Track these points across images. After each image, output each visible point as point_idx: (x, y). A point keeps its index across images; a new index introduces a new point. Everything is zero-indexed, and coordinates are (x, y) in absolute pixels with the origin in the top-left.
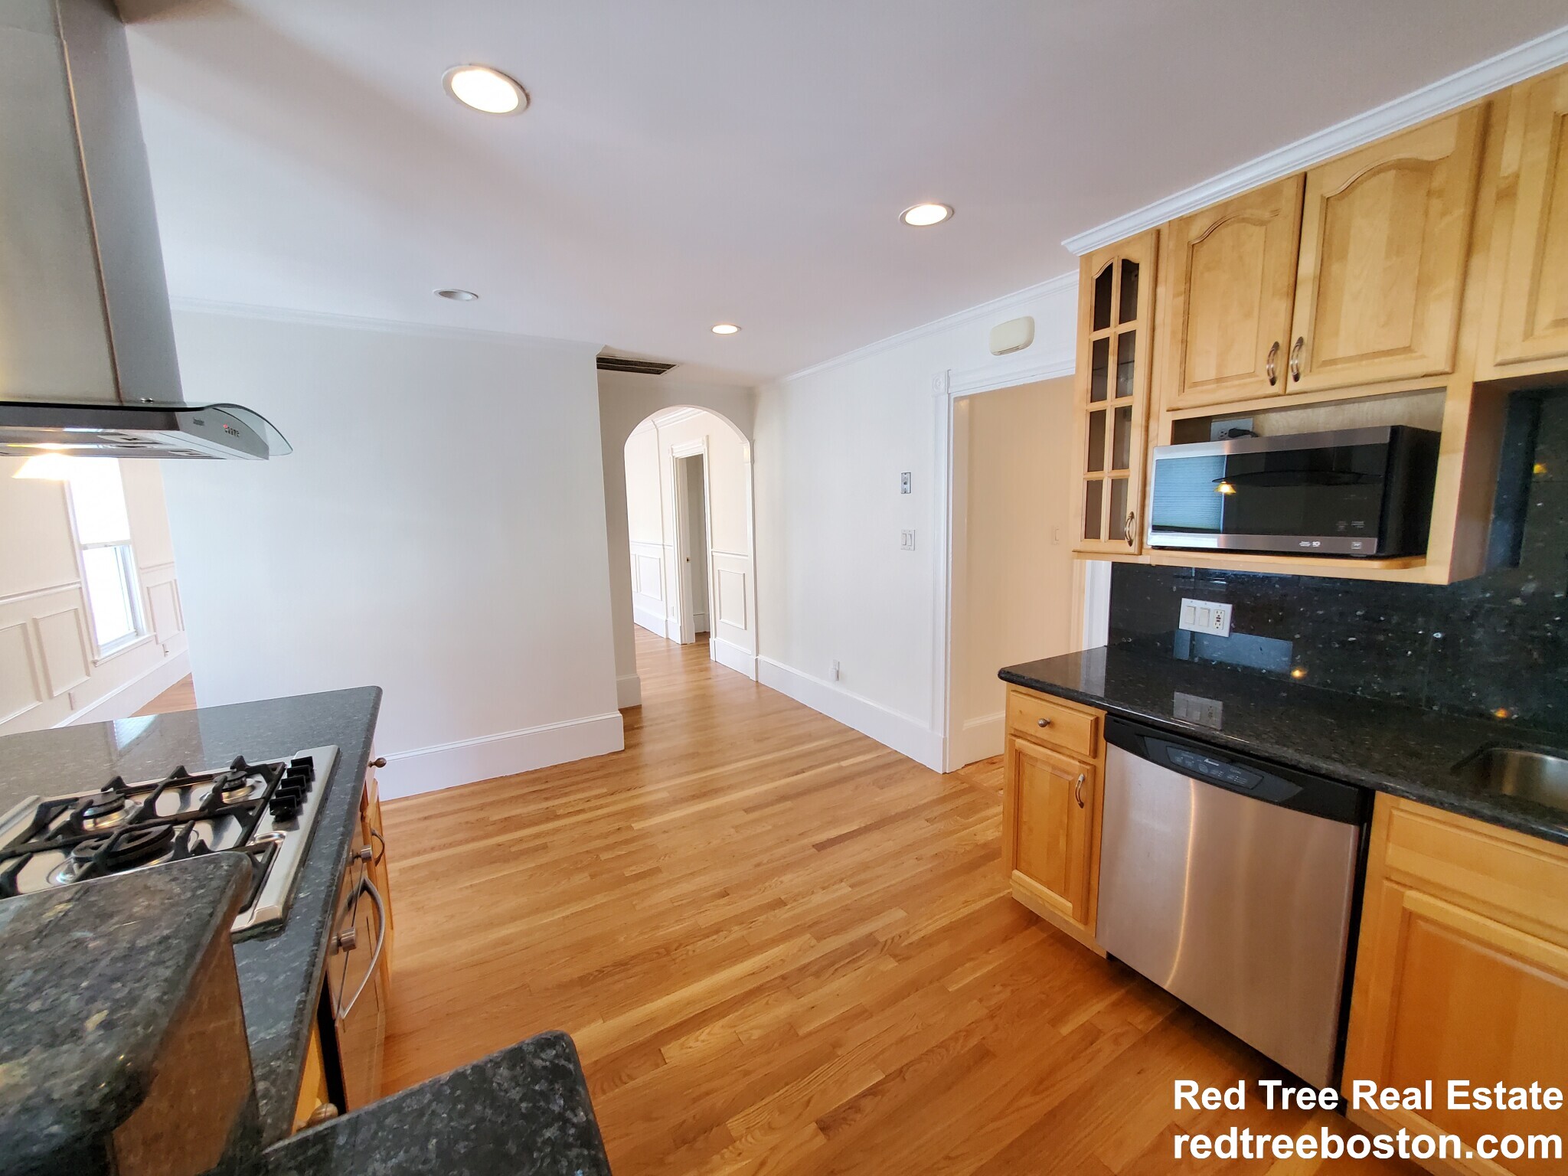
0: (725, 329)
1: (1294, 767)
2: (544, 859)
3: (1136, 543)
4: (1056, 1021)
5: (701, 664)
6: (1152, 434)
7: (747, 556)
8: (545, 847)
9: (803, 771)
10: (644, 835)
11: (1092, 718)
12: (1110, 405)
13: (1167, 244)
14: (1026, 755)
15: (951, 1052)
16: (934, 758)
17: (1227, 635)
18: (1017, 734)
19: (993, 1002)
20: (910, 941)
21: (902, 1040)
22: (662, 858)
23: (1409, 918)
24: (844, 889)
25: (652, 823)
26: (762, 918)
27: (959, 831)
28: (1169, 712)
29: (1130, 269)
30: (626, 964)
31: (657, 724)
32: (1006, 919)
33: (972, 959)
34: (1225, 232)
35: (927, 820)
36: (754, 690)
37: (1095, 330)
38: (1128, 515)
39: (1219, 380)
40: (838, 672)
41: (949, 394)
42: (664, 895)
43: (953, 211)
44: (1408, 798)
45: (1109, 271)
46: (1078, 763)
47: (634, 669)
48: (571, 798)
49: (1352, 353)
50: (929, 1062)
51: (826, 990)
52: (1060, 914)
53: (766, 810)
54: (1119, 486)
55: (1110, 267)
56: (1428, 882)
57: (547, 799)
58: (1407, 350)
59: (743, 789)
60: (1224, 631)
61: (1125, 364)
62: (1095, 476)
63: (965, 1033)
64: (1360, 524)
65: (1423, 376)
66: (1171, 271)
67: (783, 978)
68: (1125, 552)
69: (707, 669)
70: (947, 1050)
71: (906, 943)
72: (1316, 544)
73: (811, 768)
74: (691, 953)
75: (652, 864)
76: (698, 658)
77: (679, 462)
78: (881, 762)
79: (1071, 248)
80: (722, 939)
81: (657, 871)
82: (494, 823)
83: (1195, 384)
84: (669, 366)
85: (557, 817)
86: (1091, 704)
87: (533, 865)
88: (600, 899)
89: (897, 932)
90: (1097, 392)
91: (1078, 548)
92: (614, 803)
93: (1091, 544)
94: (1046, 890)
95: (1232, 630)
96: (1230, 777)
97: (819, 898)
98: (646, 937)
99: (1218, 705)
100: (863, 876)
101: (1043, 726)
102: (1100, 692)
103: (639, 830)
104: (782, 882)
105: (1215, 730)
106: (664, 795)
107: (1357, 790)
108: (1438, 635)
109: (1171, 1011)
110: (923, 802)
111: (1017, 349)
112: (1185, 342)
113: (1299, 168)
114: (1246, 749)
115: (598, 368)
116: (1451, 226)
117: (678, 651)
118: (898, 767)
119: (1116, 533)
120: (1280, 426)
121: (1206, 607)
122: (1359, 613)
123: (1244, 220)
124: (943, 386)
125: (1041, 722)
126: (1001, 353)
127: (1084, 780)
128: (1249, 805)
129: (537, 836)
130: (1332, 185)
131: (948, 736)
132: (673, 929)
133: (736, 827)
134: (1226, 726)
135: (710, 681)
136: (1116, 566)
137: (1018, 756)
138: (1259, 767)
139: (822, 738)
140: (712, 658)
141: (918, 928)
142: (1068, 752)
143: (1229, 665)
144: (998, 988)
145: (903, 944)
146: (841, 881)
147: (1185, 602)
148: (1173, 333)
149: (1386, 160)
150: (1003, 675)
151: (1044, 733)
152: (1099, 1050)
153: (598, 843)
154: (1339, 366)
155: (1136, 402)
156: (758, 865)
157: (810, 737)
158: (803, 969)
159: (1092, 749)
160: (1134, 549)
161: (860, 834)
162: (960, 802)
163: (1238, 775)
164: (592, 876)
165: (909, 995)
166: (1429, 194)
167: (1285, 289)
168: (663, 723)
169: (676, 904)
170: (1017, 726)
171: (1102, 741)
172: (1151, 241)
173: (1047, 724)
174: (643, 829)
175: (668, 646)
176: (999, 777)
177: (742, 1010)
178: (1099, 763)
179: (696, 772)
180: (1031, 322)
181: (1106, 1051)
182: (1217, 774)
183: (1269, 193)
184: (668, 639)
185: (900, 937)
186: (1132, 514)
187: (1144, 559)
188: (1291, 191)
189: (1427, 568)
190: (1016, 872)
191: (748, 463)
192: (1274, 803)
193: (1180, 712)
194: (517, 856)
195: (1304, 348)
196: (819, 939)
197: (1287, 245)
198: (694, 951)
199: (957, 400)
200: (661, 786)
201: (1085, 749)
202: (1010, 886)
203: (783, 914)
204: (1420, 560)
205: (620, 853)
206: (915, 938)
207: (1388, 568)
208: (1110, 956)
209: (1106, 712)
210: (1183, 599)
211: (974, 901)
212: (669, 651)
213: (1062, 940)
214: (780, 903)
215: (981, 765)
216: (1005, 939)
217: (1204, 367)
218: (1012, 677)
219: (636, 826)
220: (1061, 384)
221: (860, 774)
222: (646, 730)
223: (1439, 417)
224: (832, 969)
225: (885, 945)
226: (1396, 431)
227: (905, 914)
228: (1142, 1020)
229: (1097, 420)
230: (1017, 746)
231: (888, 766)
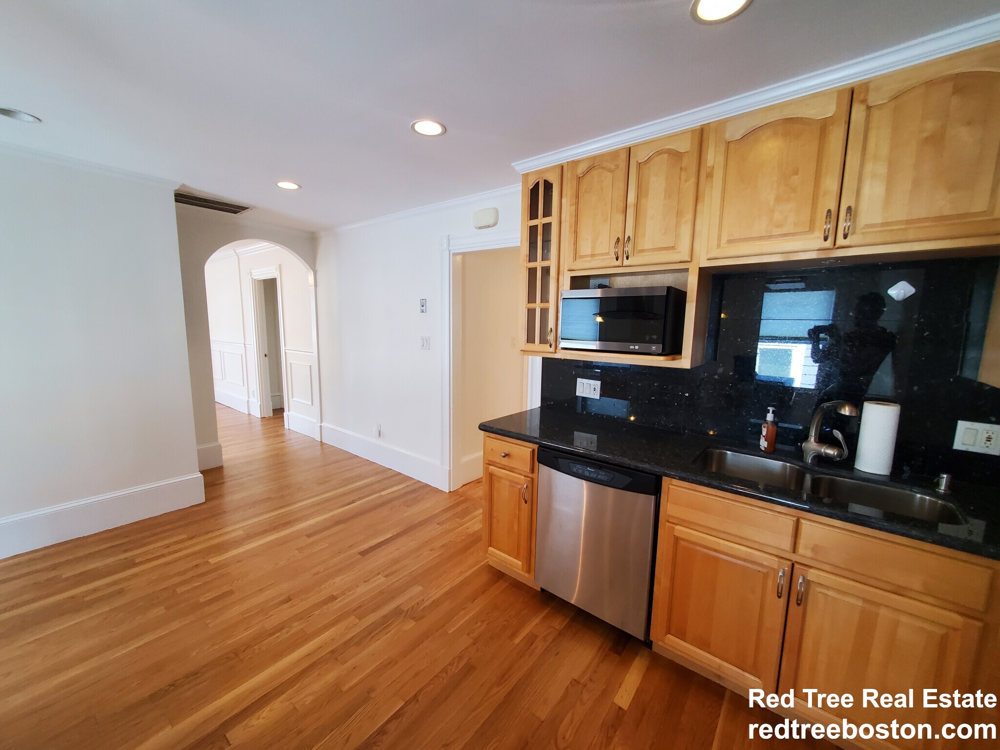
0: (288, 185)
1: (629, 468)
2: (119, 602)
3: (553, 346)
4: (513, 635)
5: (277, 432)
6: (560, 283)
7: (312, 353)
8: (121, 592)
9: (353, 502)
10: (219, 566)
11: (531, 450)
12: (539, 264)
13: (567, 175)
14: (494, 475)
15: (449, 674)
16: (443, 484)
17: (599, 398)
18: (490, 463)
19: (476, 634)
20: (424, 605)
21: (416, 675)
22: (236, 582)
23: (677, 539)
24: (381, 579)
25: (227, 557)
26: (317, 612)
27: (458, 527)
28: (571, 443)
29: (548, 186)
30: (197, 673)
31: (235, 480)
32: (485, 578)
33: (464, 609)
34: (594, 172)
35: (438, 524)
36: (319, 447)
37: (530, 220)
38: (549, 329)
39: (593, 255)
40: (380, 431)
41: (449, 251)
42: (235, 612)
43: (446, 130)
44: (675, 478)
45: (537, 185)
46: (523, 477)
47: (216, 438)
48: (152, 547)
49: (651, 247)
50: (434, 684)
51: (365, 652)
52: (515, 569)
53: (324, 533)
54: (544, 312)
55: (538, 184)
56: (685, 521)
57: (125, 551)
58: (673, 248)
59: (306, 520)
60: (597, 397)
61: (546, 241)
62: (532, 306)
63: (458, 659)
64: (655, 337)
65: (680, 262)
66: (568, 191)
67: (332, 652)
68: (548, 351)
69: (282, 435)
70: (447, 673)
71: (421, 608)
72: (637, 347)
73: (360, 499)
74: (257, 651)
75: (226, 589)
76: (275, 427)
77: (257, 282)
78: (409, 489)
79: (517, 168)
80: (283, 635)
81: (230, 593)
82: (67, 579)
83: (581, 257)
84: (243, 208)
85: (135, 565)
86: (530, 442)
87: (108, 609)
88: (175, 625)
89: (416, 602)
90: (532, 257)
91: (524, 349)
92: (192, 546)
93: (530, 347)
94: (507, 556)
95: (601, 395)
96: (599, 477)
97: (362, 589)
98: (217, 647)
99: (595, 437)
100: (394, 568)
101: (504, 457)
102: (536, 433)
103: (216, 563)
104: (334, 583)
105: (592, 451)
106: (240, 532)
107: (655, 477)
108: (687, 395)
109: (573, 614)
110: (437, 512)
111: (489, 227)
112: (576, 232)
113: (628, 144)
114: (607, 460)
115: (176, 201)
116: (689, 186)
117: (258, 425)
118: (422, 490)
119: (543, 341)
120: (621, 283)
121: (589, 382)
122: (655, 384)
123: (603, 168)
124: (445, 245)
125: (503, 455)
126: (480, 228)
127: (527, 487)
128: (611, 491)
129: (115, 583)
130: (642, 158)
131: (451, 468)
132: (243, 635)
133: (301, 549)
134: (600, 448)
135: (284, 444)
136: (545, 360)
137: (491, 476)
138: (614, 470)
139: (368, 477)
140: (286, 426)
141: (430, 596)
142: (518, 471)
143: (600, 415)
144: (479, 624)
145: (419, 609)
146: (379, 574)
147: (579, 380)
148: (570, 227)
149: (663, 148)
150: (481, 428)
151: (505, 461)
152: (536, 647)
153: (177, 580)
154: (645, 254)
155: (552, 263)
156: (317, 573)
157: (360, 477)
158: (346, 643)
159: (531, 468)
160: (552, 349)
161: (394, 540)
162: (459, 509)
163: (603, 475)
164: (167, 609)
165: (423, 642)
166: (681, 169)
167: (622, 209)
168: (242, 478)
169: (245, 616)
170: (490, 458)
171: (536, 462)
172: (558, 171)
173: (506, 455)
174: (218, 562)
175: (250, 420)
176: (480, 492)
177: (299, 684)
178: (534, 476)
179: (268, 512)
180: (496, 211)
181: (540, 646)
182: (594, 476)
183: (614, 155)
184: (249, 414)
185: (418, 604)
186: (551, 329)
187: (558, 356)
188: (623, 156)
189: (682, 360)
190: (491, 548)
191: (312, 286)
192: (619, 488)
193: (577, 442)
194: (90, 605)
195: (630, 242)
196: (360, 618)
197: (621, 185)
198: (260, 649)
199: (455, 254)
200: (237, 526)
201: (527, 469)
202: (488, 558)
203: (336, 605)
204: (679, 357)
205: (195, 585)
206: (428, 603)
207: (667, 360)
208: (542, 590)
209: (538, 446)
210: (578, 379)
211: (466, 571)
212: (250, 423)
213: (517, 586)
214: (333, 598)
215: (472, 484)
216: (483, 592)
217: (585, 248)
218: (486, 428)
219: (213, 561)
220: (514, 250)
221: (395, 499)
222: (226, 484)
223: (686, 285)
224: (370, 636)
225: (407, 612)
226: (669, 289)
227: (422, 588)
228: (558, 623)
229: (532, 272)
230: (490, 471)
231: (414, 491)
